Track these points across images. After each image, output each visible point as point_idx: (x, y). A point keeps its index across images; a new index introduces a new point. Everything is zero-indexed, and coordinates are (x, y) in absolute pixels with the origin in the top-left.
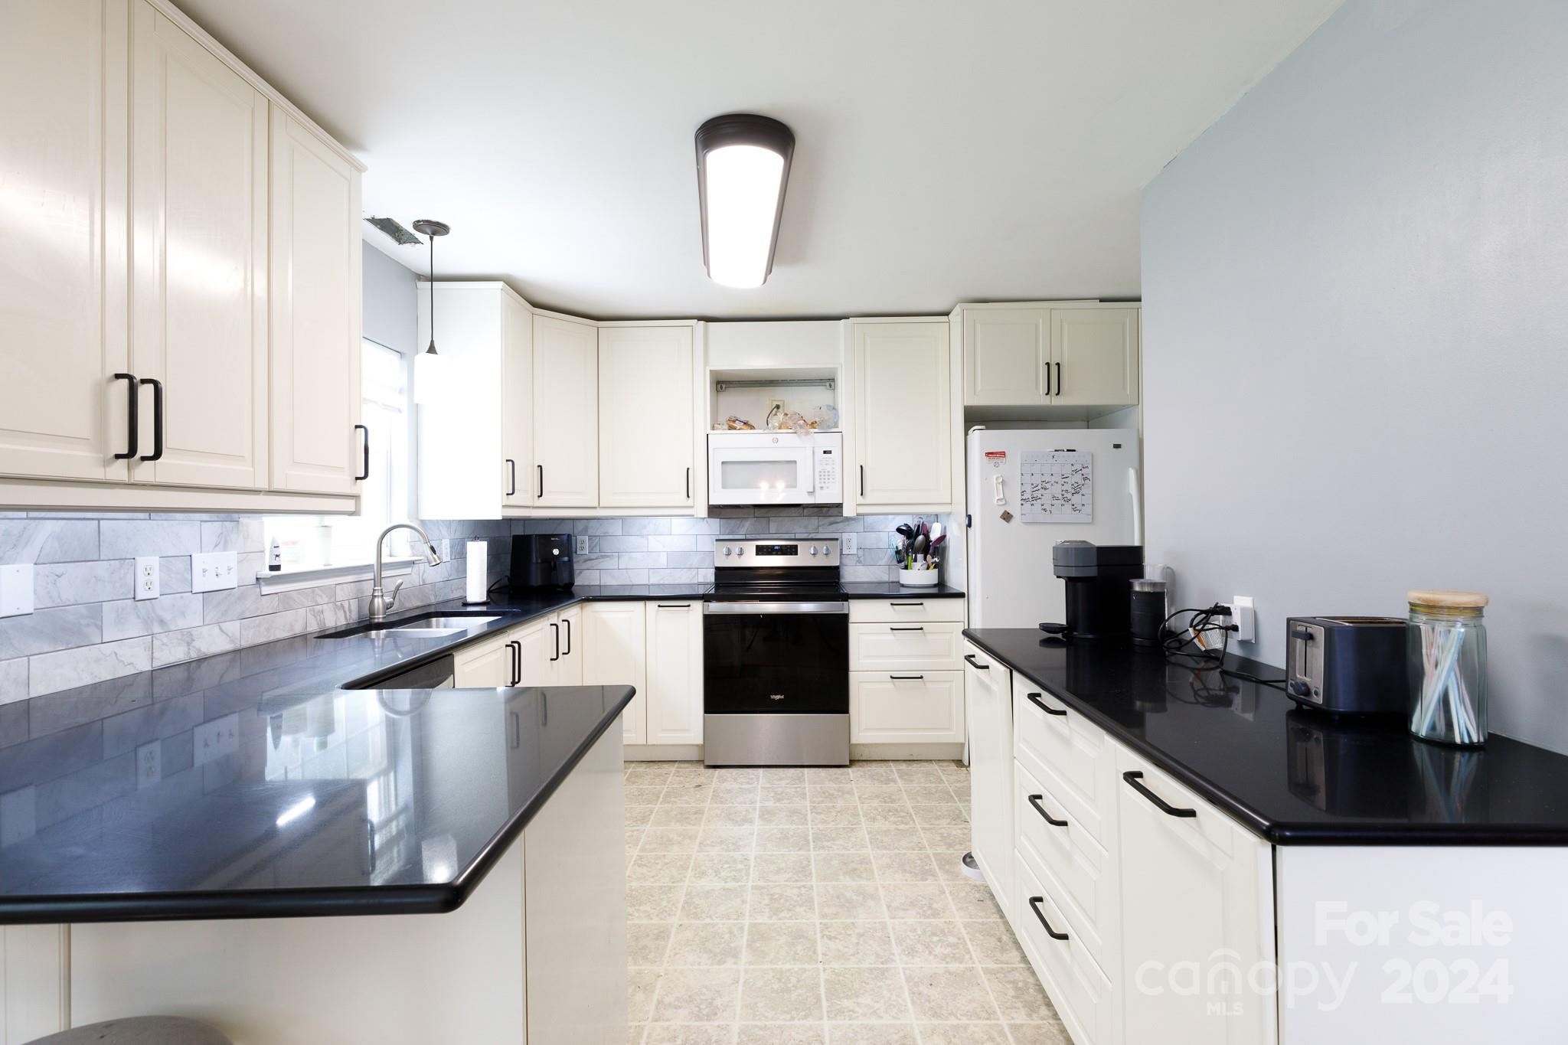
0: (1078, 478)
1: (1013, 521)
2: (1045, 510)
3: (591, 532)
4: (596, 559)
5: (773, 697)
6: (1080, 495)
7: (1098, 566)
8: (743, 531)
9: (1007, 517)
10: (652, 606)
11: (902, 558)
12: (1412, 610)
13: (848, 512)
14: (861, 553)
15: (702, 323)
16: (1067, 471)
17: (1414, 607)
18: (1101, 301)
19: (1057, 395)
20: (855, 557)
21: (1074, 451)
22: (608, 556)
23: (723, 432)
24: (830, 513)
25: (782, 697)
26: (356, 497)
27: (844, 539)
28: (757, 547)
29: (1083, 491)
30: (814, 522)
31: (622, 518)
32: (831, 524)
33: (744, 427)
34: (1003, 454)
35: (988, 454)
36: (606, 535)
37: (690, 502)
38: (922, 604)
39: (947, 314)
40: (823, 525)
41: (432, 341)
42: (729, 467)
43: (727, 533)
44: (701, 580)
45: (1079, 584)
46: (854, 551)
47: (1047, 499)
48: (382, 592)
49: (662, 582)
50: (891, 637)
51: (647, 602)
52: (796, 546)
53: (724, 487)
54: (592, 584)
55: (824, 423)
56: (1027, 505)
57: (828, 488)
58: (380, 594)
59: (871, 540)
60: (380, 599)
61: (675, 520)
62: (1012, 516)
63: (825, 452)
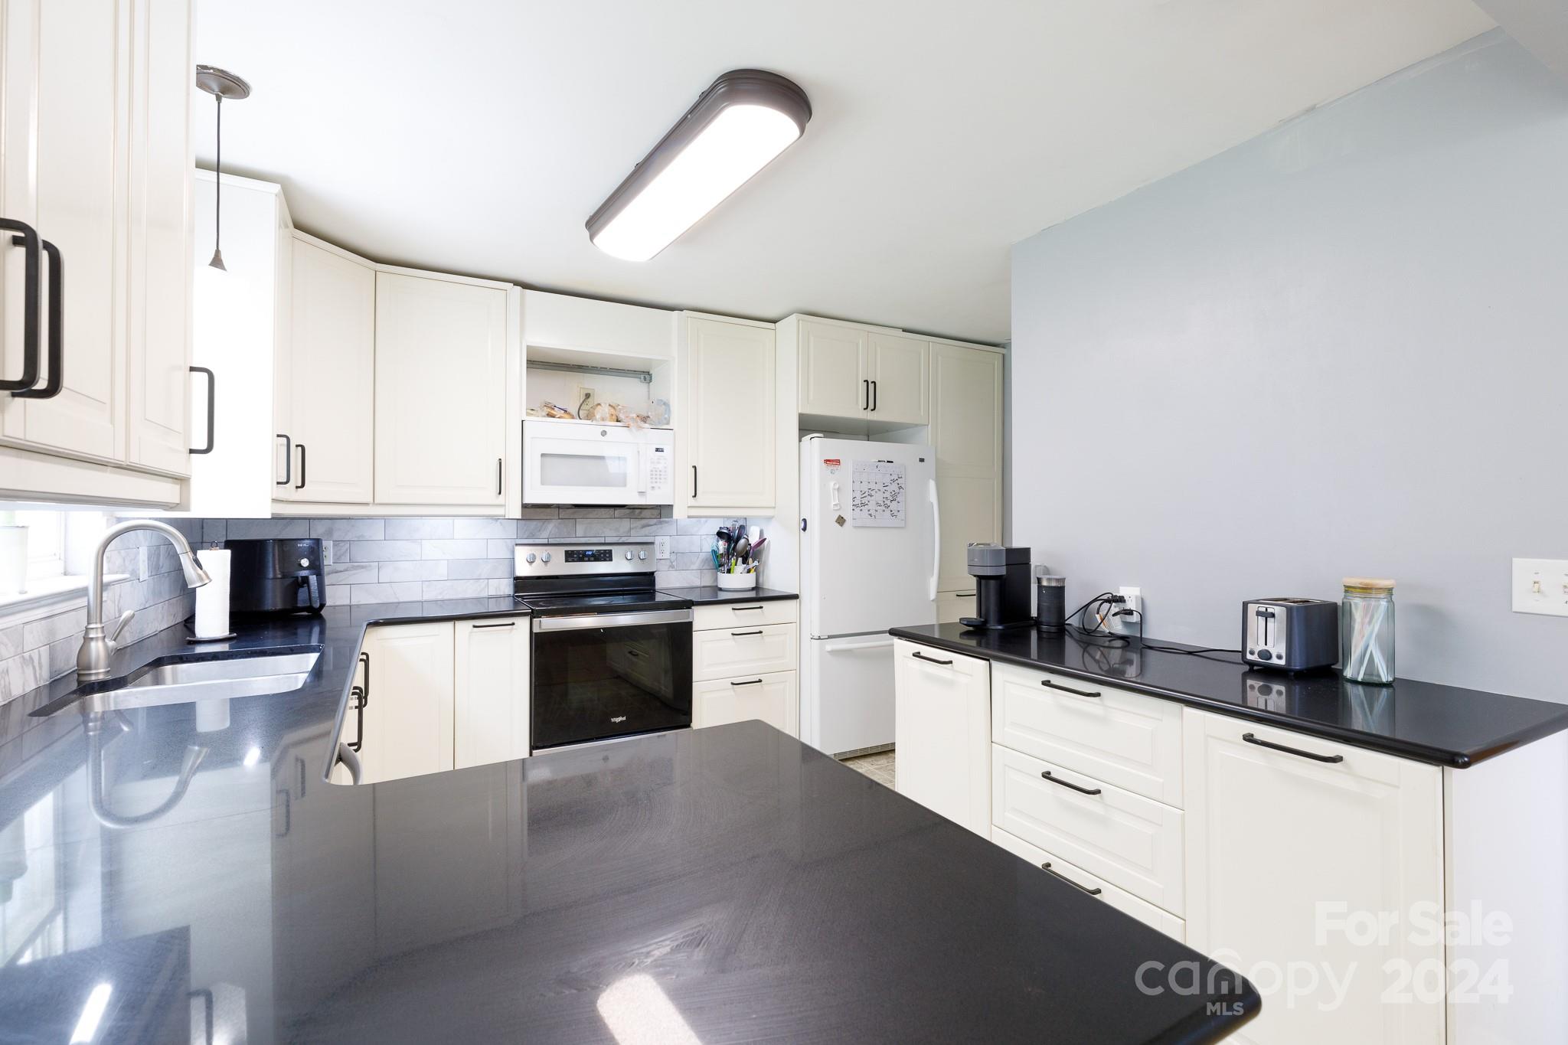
0: (894, 487)
1: (846, 525)
2: (870, 515)
3: (336, 536)
4: (346, 570)
5: (613, 720)
6: (896, 502)
7: (1007, 565)
8: (545, 534)
9: (841, 521)
10: (464, 627)
11: (720, 562)
12: (1346, 591)
13: (677, 513)
14: (673, 557)
15: (519, 288)
16: (887, 480)
17: (1348, 589)
18: (903, 331)
19: (872, 410)
20: (668, 563)
21: (892, 462)
22: (363, 567)
23: (540, 419)
24: (642, 515)
25: (624, 718)
26: (182, 480)
27: (657, 542)
28: (566, 552)
29: (898, 499)
30: (625, 524)
31: (385, 518)
32: (644, 526)
33: (565, 415)
34: (838, 462)
35: (827, 461)
36: (361, 540)
37: (501, 499)
38: (761, 607)
39: (774, 322)
40: (636, 528)
41: (218, 252)
42: (548, 460)
43: (525, 536)
44: (492, 592)
45: (992, 582)
46: (667, 555)
47: (872, 506)
48: (103, 632)
49: (440, 597)
50: (733, 642)
51: (456, 622)
52: (611, 550)
53: (543, 483)
54: (337, 604)
55: (653, 417)
56: (857, 510)
57: (659, 488)
58: (100, 635)
59: (684, 543)
60: (100, 644)
61: (458, 522)
62: (845, 520)
63: (657, 450)
